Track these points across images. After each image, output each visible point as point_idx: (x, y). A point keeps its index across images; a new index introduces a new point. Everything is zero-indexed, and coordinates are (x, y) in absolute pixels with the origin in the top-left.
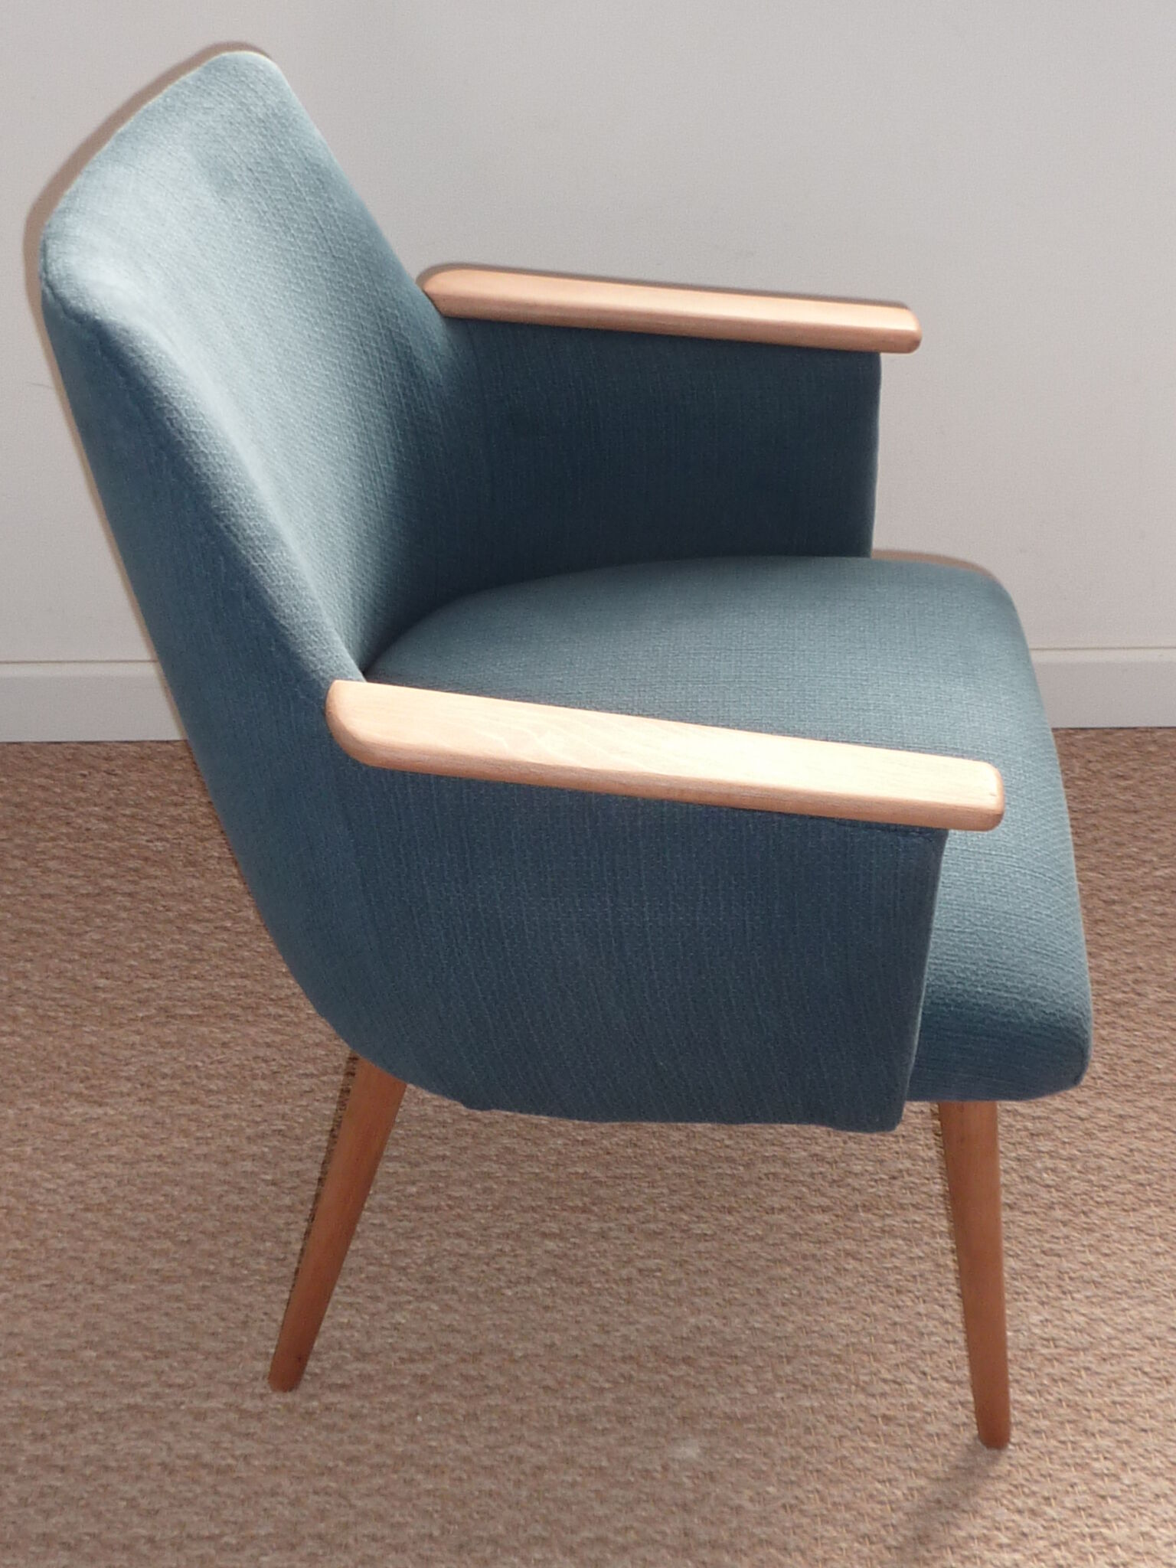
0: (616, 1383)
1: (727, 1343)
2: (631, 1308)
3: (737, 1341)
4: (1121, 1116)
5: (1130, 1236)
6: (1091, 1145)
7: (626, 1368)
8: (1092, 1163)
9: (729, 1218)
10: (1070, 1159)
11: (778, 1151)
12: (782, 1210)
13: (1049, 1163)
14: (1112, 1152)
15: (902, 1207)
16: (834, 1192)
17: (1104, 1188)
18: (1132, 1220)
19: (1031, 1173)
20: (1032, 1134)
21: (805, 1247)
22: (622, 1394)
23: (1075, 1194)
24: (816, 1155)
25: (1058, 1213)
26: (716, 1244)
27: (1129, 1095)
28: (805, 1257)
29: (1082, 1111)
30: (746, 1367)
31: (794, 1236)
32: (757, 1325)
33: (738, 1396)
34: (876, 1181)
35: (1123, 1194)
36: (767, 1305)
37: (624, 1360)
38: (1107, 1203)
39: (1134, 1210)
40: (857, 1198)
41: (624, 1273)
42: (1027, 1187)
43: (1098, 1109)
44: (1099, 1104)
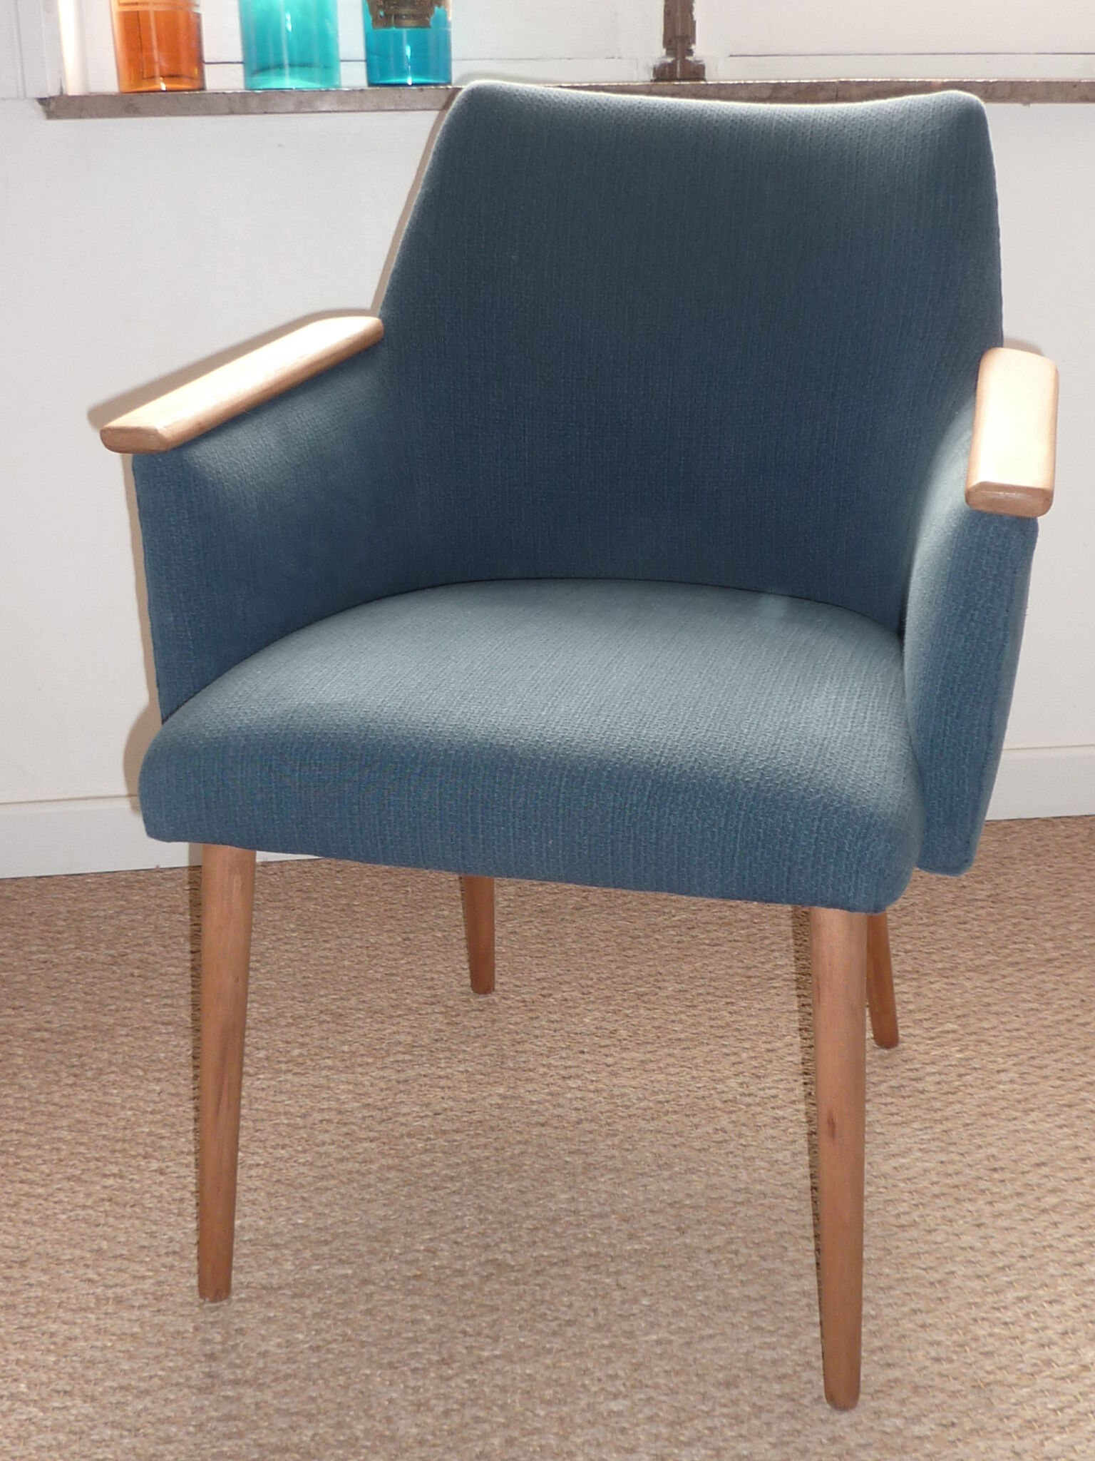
0: (156, 1271)
1: (267, 1236)
2: (180, 1219)
3: (280, 1234)
4: (642, 1061)
5: (650, 1137)
6: (615, 1081)
7: (169, 1260)
8: (616, 1091)
9: (283, 1152)
10: (597, 1091)
11: (333, 1104)
12: (333, 1143)
13: (579, 1094)
14: (634, 1083)
15: (444, 1132)
16: (382, 1127)
17: (627, 1107)
18: (652, 1126)
19: (561, 1101)
20: (564, 1078)
21: (350, 1166)
22: (162, 1278)
23: (602, 1113)
24: (369, 1105)
25: (586, 1126)
26: (268, 1171)
27: (649, 1048)
28: (350, 1173)
29: (610, 1060)
30: (286, 1252)
31: (341, 1160)
32: (300, 1221)
33: (276, 1272)
34: (422, 1117)
35: (645, 1109)
36: (311, 1207)
37: (167, 1254)
38: (629, 1116)
39: (653, 1119)
40: (404, 1130)
41: (177, 1195)
42: (558, 1111)
43: (623, 1059)
44: (624, 1055)
